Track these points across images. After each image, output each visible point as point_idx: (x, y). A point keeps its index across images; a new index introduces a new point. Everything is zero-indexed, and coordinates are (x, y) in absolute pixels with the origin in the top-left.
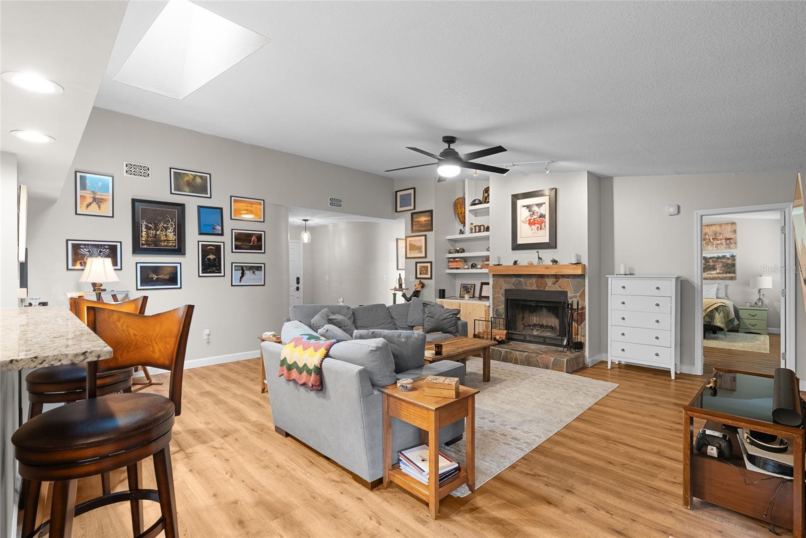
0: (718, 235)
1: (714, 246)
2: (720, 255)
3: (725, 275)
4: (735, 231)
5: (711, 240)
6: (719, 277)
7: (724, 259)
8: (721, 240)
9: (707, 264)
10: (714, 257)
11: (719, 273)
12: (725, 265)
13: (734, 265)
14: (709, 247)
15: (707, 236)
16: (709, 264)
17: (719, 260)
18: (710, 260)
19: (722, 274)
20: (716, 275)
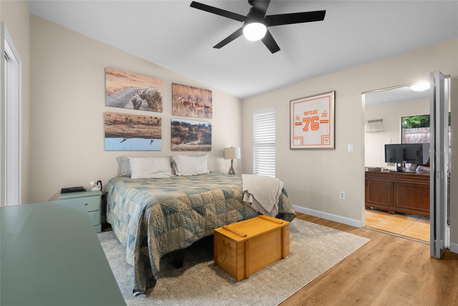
0: (199, 100)
1: (196, 112)
2: (202, 123)
3: (204, 146)
4: (211, 100)
5: (194, 105)
6: (200, 148)
7: (204, 128)
8: (202, 107)
9: (191, 132)
10: (196, 125)
11: (200, 144)
12: (204, 134)
13: (210, 135)
14: (192, 113)
15: (191, 100)
16: (192, 132)
17: (200, 129)
18: (193, 129)
19: (202, 144)
20: (197, 146)
